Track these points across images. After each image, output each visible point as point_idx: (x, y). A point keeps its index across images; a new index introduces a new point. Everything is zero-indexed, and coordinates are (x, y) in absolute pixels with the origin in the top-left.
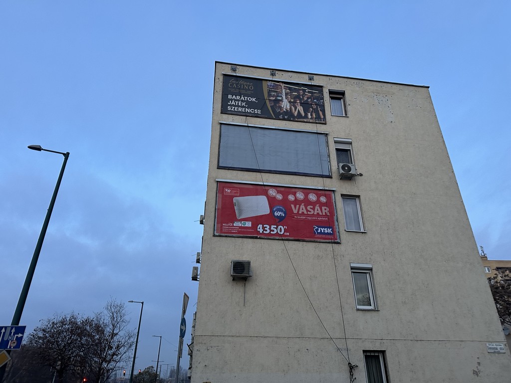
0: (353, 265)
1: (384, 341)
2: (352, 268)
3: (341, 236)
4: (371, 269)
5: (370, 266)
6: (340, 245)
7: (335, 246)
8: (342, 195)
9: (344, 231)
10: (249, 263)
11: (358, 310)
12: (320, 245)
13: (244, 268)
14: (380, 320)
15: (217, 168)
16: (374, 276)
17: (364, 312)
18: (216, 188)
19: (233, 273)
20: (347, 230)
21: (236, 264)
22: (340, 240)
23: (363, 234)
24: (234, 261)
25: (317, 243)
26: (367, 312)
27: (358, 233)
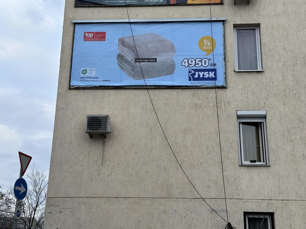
1: (272, 201)
2: (239, 117)
3: (229, 78)
4: (265, 117)
5: (263, 113)
6: (225, 90)
7: (220, 91)
8: (235, 26)
9: (233, 72)
11: (242, 166)
12: (200, 92)
13: (101, 124)
14: (270, 177)
15: (75, 7)
16: (268, 125)
17: (249, 168)
18: (72, 31)
19: (87, 130)
20: (237, 70)
21: (92, 119)
22: (226, 83)
23: (259, 74)
24: (89, 116)
25: (196, 90)
26: (253, 167)
27: (252, 73)
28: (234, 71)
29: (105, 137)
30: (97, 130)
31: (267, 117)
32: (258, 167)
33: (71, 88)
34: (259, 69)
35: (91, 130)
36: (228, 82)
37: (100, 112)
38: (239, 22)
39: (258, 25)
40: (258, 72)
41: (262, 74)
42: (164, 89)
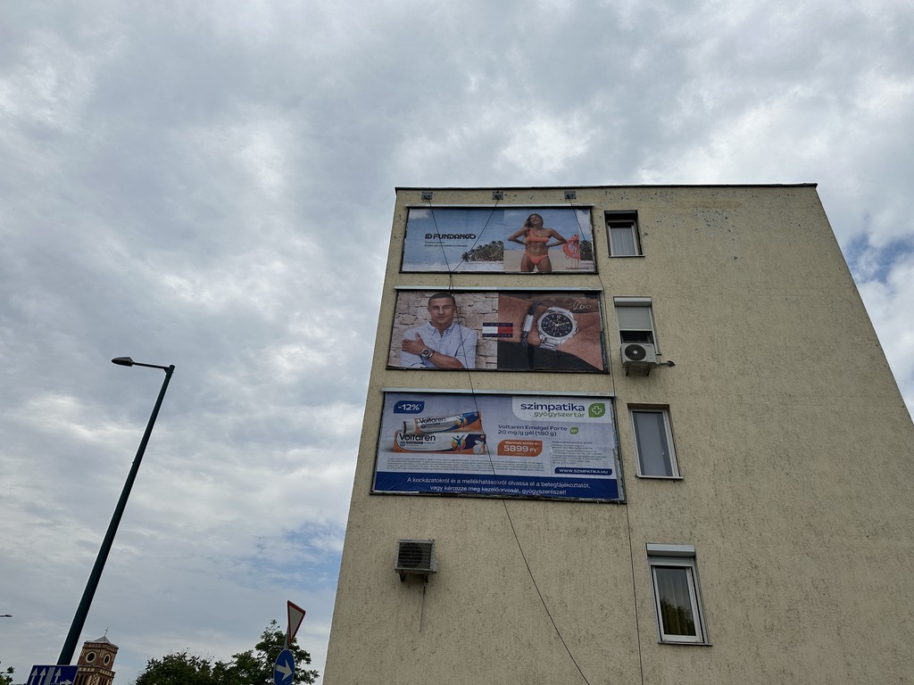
0: (651, 547)
2: (651, 555)
3: (628, 487)
4: (693, 557)
5: (689, 549)
6: (623, 506)
7: (615, 509)
8: (630, 406)
9: (634, 478)
11: (662, 643)
12: (582, 508)
13: (421, 555)
14: (713, 667)
15: (385, 370)
16: (700, 571)
17: (676, 648)
18: (381, 404)
19: (398, 566)
20: (640, 476)
21: (406, 548)
22: (625, 496)
23: (677, 483)
24: (402, 541)
25: (575, 504)
26: (682, 647)
27: (665, 481)
28: (636, 476)
29: (427, 581)
30: (415, 566)
31: (698, 557)
32: (691, 647)
33: (372, 494)
34: (676, 476)
35: (404, 566)
36: (628, 494)
37: (419, 535)
38: (636, 400)
39: (666, 408)
40: (674, 480)
41: (681, 484)
42: (523, 500)
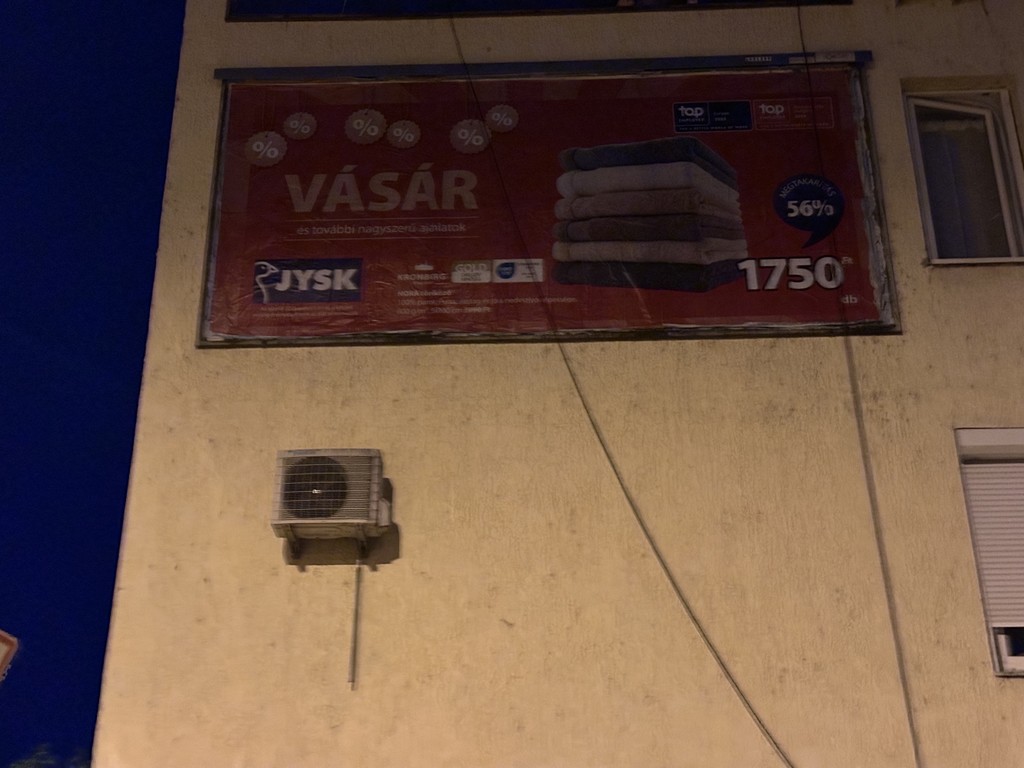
0: (973, 441)
2: (968, 457)
3: (906, 293)
6: (896, 340)
7: (868, 347)
8: (909, 86)
9: (919, 268)
10: (372, 460)
11: (1006, 676)
13: (344, 487)
15: (228, 19)
19: (283, 517)
20: (939, 262)
21: (302, 470)
22: (898, 315)
24: (291, 455)
28: (927, 263)
30: (327, 515)
33: (203, 344)
35: (299, 515)
36: (905, 306)
